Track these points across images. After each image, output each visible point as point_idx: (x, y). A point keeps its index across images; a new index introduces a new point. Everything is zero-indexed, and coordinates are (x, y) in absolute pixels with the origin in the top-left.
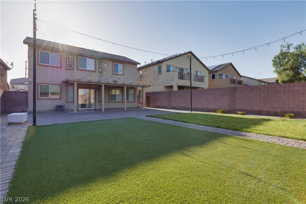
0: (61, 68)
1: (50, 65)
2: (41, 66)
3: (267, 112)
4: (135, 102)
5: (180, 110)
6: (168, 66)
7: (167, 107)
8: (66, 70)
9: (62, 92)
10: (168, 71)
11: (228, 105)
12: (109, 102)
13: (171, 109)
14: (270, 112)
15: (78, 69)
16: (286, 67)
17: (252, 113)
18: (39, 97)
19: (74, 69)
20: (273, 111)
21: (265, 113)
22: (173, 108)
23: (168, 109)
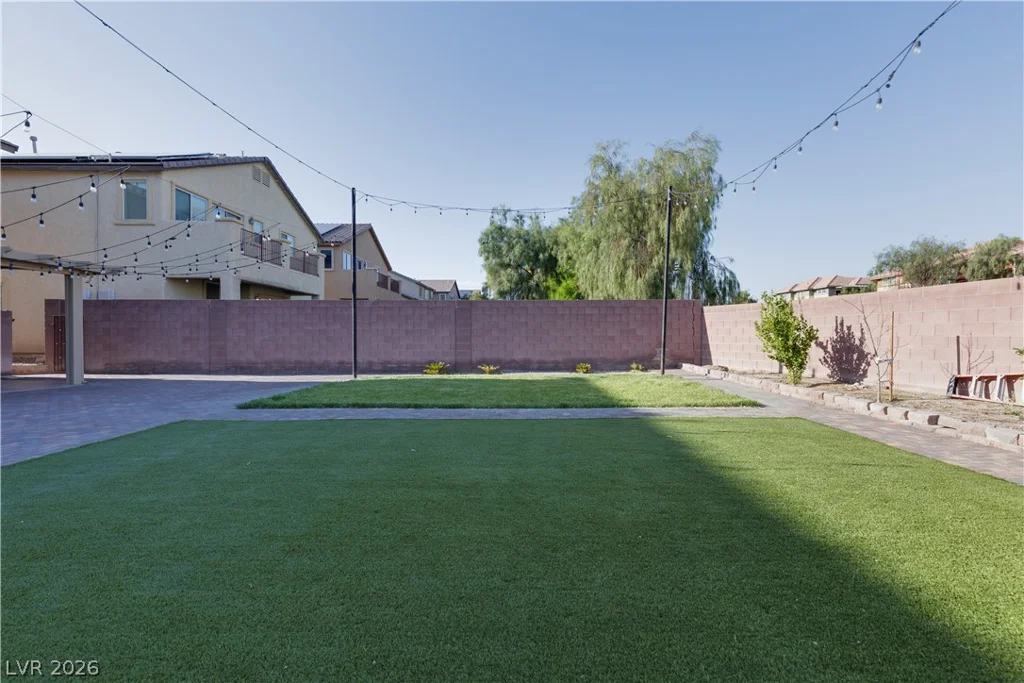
3: (539, 362)
5: (277, 373)
6: (183, 196)
7: (205, 367)
10: (184, 214)
11: (453, 351)
13: (227, 372)
14: (545, 363)
16: (506, 260)
17: (510, 368)
20: (551, 359)
21: (536, 366)
22: (236, 367)
23: (209, 372)
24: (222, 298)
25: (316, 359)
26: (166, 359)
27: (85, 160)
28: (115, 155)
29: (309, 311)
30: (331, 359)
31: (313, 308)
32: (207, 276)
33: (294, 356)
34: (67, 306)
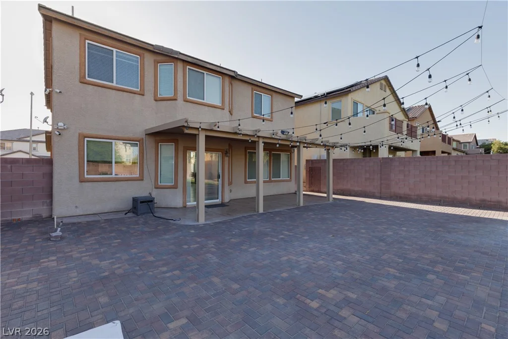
0: (143, 95)
1: (114, 84)
2: (91, 87)
4: (290, 181)
6: (355, 104)
7: (378, 195)
8: (156, 100)
9: (145, 161)
12: (246, 182)
13: (392, 199)
15: (186, 101)
18: (86, 176)
19: (176, 100)
22: (397, 197)
23: (380, 198)
24: (379, 157)
25: (458, 196)
26: (356, 189)
27: (316, 97)
28: (327, 92)
29: (453, 163)
30: (473, 197)
31: (455, 161)
32: (364, 144)
33: (439, 193)
34: (327, 162)
